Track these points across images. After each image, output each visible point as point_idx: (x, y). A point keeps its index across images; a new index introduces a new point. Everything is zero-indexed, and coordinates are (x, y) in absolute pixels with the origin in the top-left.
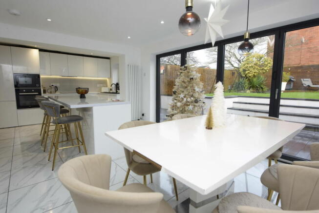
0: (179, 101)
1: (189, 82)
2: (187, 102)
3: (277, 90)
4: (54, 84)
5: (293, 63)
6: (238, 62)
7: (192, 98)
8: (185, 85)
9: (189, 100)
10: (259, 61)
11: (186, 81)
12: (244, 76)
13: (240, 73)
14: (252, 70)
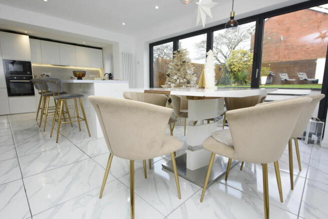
0: (173, 83)
1: (182, 65)
2: (180, 83)
3: (257, 70)
4: (45, 73)
5: (273, 59)
6: (224, 58)
7: (185, 80)
8: (178, 68)
9: (182, 81)
10: (243, 56)
11: (179, 64)
12: (230, 70)
13: (226, 68)
14: (237, 65)
